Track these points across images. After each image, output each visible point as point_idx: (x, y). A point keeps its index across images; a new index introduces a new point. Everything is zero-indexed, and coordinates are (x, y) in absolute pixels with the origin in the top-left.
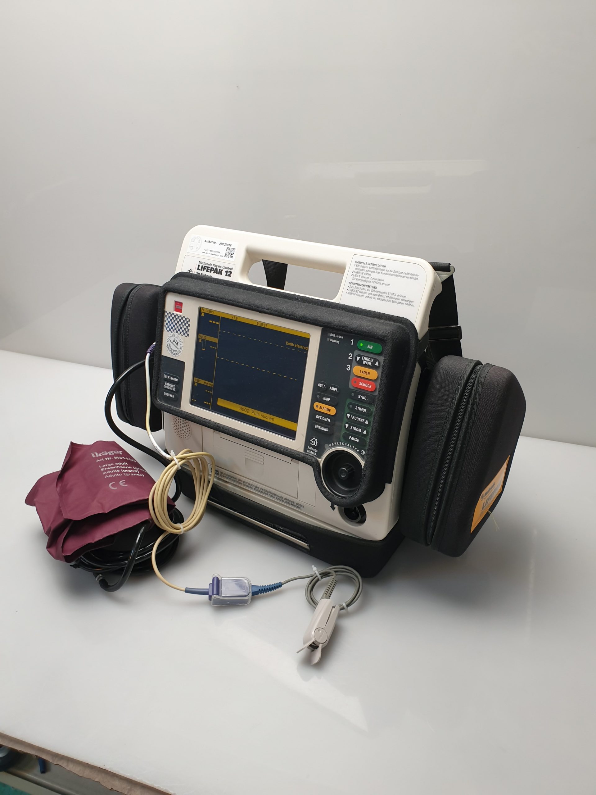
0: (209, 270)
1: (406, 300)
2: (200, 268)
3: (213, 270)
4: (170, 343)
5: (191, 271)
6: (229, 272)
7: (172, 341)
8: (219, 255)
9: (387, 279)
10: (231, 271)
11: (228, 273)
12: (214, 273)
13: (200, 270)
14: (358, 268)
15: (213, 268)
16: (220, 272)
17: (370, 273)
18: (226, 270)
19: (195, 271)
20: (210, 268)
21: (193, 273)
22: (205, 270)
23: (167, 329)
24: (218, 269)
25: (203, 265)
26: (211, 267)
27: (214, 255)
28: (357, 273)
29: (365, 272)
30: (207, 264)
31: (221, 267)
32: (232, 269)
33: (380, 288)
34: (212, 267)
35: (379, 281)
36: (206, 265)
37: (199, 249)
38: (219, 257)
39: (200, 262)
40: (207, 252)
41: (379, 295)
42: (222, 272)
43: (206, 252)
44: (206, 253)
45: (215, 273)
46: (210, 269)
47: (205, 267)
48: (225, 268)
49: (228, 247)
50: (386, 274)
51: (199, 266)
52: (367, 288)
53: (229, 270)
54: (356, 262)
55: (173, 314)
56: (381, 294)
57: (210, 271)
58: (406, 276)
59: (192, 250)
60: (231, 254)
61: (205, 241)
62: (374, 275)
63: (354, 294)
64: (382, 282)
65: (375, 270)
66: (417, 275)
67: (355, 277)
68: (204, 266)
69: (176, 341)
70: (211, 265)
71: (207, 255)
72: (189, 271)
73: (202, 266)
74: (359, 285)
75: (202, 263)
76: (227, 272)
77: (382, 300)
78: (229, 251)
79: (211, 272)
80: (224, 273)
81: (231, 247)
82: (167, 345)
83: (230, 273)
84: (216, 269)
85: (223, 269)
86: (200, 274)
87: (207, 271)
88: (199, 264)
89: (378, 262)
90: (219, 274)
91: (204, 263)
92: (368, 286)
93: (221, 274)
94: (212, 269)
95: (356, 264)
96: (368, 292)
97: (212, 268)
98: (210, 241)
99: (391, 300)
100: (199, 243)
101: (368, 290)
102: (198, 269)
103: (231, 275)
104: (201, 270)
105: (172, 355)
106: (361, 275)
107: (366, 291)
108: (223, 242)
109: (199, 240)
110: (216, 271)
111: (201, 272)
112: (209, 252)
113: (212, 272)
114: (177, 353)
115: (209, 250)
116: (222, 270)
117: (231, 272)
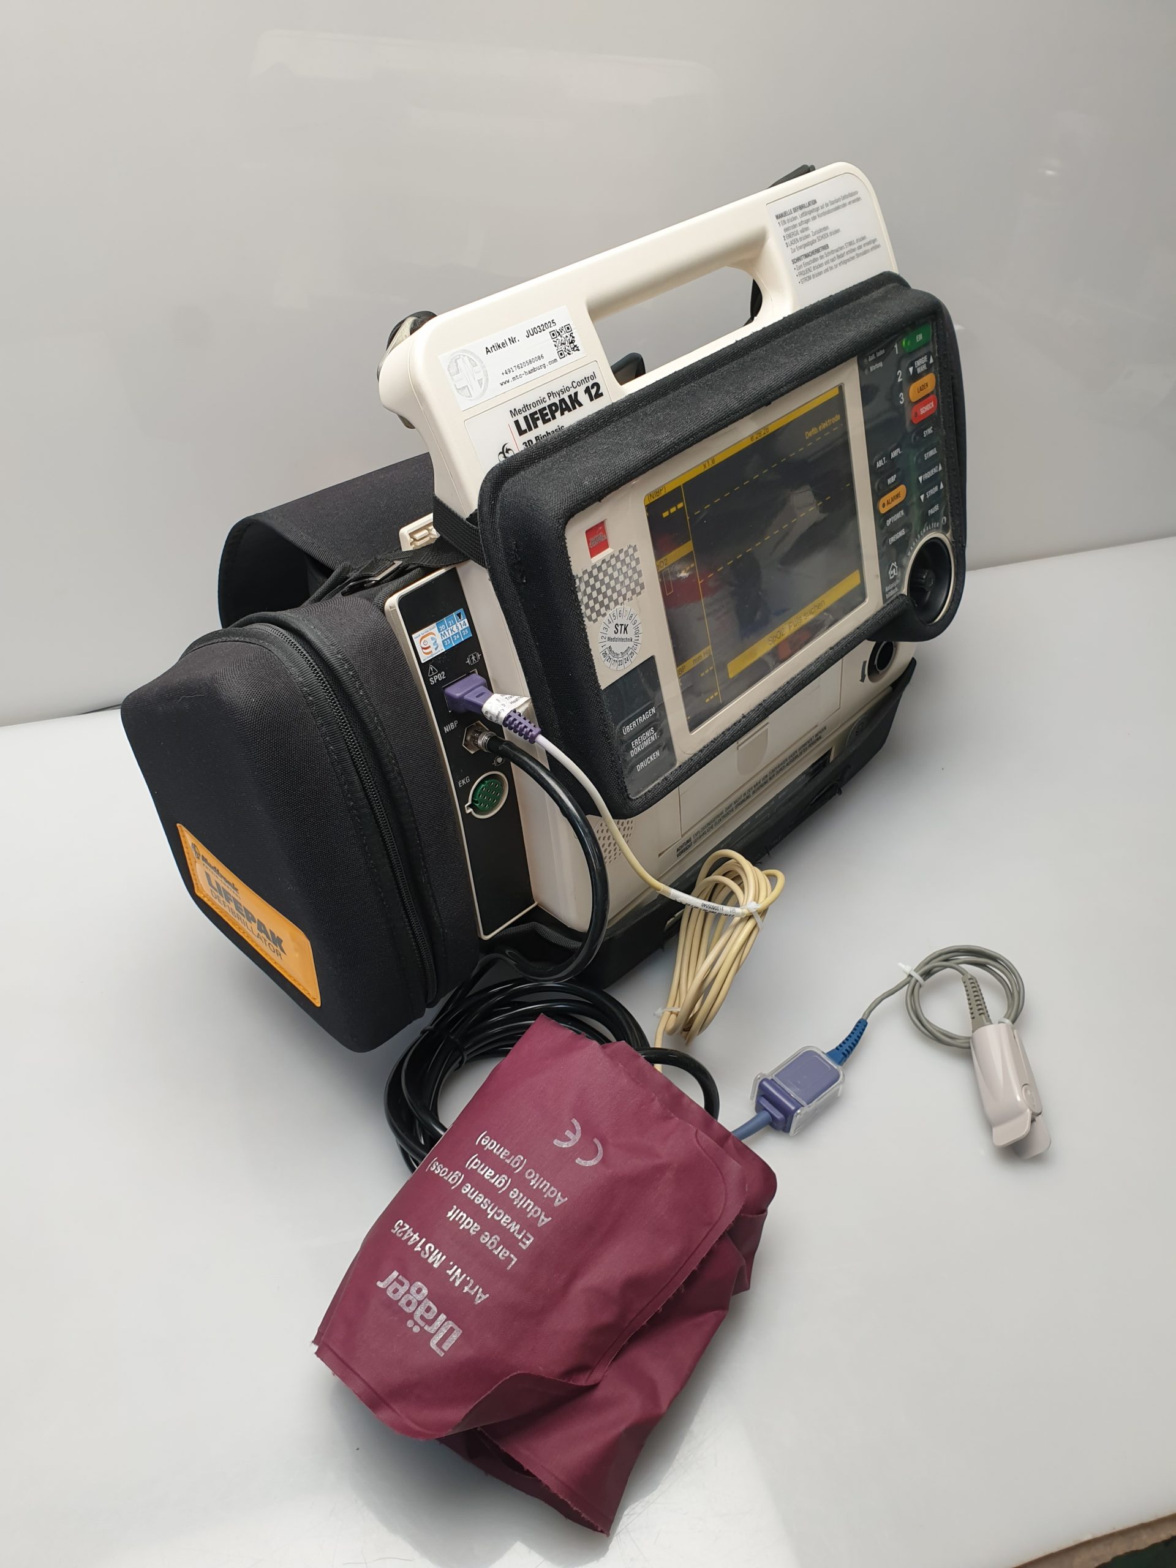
0: (547, 414)
1: (868, 243)
2: (524, 426)
3: (556, 410)
4: (608, 644)
5: (508, 450)
6: (593, 387)
7: (613, 635)
8: (547, 363)
9: (831, 221)
10: (595, 381)
11: (593, 391)
12: (562, 414)
13: (525, 431)
14: (786, 226)
15: (554, 404)
16: (575, 402)
17: (805, 226)
18: (584, 387)
19: (517, 445)
20: (545, 409)
21: (516, 452)
22: (540, 423)
23: (590, 618)
24: (565, 396)
25: (524, 414)
26: (545, 405)
27: (534, 370)
28: (790, 236)
29: (799, 228)
30: (535, 404)
31: (567, 389)
32: (593, 376)
33: (833, 243)
34: (549, 402)
35: (823, 232)
36: (533, 410)
37: (487, 380)
38: (549, 368)
39: (514, 413)
40: (512, 375)
41: (839, 257)
42: (579, 398)
43: (510, 377)
44: (511, 379)
45: (566, 413)
46: (547, 411)
47: (532, 415)
48: (579, 384)
49: (550, 329)
50: (825, 214)
51: (517, 423)
52: (817, 255)
53: (590, 384)
54: (778, 217)
55: (594, 567)
56: (839, 253)
57: (550, 416)
58: (847, 201)
59: (471, 396)
60: (570, 343)
61: (488, 351)
62: (814, 226)
63: (810, 278)
64: (828, 231)
65: (808, 217)
66: (856, 193)
67: (794, 246)
68: (530, 415)
69: (622, 625)
70: (543, 400)
71: (518, 382)
72: (503, 452)
73: (526, 418)
74: (807, 256)
75: (520, 411)
76: (587, 390)
77: (845, 262)
78: (559, 338)
79: (554, 417)
80: (583, 397)
81: (557, 328)
82: (605, 654)
83: (595, 387)
84: (562, 401)
85: (575, 390)
86: (534, 442)
87: (545, 422)
88: (515, 419)
89: (803, 199)
90: (575, 408)
91: (526, 407)
92: (818, 251)
93: (580, 405)
94: (554, 408)
95: (780, 220)
96: (823, 261)
97: (550, 406)
98: (500, 343)
99: (853, 254)
100: (476, 365)
101: (822, 257)
102: (521, 432)
103: (600, 392)
104: (530, 429)
105: (621, 667)
106: (798, 237)
107: (820, 262)
108: (530, 327)
109: (470, 359)
110: (564, 407)
111: (531, 436)
112: (518, 372)
113: (558, 414)
114: (632, 653)
115: (514, 369)
116: (576, 394)
117: (597, 385)
